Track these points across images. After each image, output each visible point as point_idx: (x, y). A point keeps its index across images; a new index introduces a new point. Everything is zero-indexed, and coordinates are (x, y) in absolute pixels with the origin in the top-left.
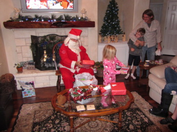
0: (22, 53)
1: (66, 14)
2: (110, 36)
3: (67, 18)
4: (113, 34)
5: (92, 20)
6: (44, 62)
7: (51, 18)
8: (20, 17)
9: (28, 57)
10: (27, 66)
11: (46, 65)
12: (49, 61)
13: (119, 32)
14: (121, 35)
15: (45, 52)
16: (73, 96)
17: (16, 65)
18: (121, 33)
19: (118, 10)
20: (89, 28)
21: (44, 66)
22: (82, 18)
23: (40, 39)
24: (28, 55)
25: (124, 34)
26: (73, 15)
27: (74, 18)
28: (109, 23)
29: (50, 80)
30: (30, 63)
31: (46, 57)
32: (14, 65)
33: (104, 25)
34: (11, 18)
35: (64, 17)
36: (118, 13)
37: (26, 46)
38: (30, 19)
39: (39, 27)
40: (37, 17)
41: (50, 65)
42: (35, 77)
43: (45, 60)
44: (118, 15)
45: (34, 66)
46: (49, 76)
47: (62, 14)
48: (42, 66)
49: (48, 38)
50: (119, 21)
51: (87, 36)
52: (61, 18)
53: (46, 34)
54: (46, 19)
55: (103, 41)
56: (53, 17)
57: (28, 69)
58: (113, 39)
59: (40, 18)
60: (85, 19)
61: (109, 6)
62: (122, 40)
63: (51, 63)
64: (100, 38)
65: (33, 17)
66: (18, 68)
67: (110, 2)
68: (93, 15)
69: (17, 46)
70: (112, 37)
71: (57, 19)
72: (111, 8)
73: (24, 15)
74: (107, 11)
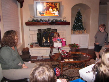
0: (32, 38)
1: (55, 19)
2: (78, 30)
3: (56, 21)
4: (79, 29)
5: (68, 22)
6: (44, 43)
7: (48, 20)
8: (33, 20)
9: (35, 40)
10: (35, 45)
11: (44, 44)
12: (46, 42)
13: (83, 28)
14: (84, 30)
15: (44, 38)
16: (62, 55)
17: (29, 44)
18: (83, 29)
19: (82, 17)
20: (67, 26)
21: (44, 45)
22: (63, 21)
23: (43, 31)
24: (35, 39)
25: (85, 29)
26: (59, 19)
27: (59, 21)
28: (77, 24)
29: (46, 52)
30: (36, 43)
31: (44, 40)
32: (28, 45)
33: (74, 25)
34: (29, 21)
35: (54, 20)
36: (82, 19)
37: (35, 34)
38: (38, 21)
39: (42, 25)
40: (41, 20)
41: (47, 44)
42: (39, 50)
43: (44, 42)
44: (82, 20)
45: (38, 45)
46: (46, 50)
47: (54, 19)
48: (43, 45)
49: (47, 30)
50: (82, 23)
51: (66, 30)
52: (53, 21)
53: (46, 28)
54: (46, 21)
55: (74, 33)
56: (49, 20)
57: (35, 46)
58: (79, 32)
59: (43, 21)
60: (65, 21)
61: (77, 15)
62: (84, 33)
63: (47, 43)
64: (72, 31)
65: (40, 20)
66: (31, 45)
67: (78, 13)
68: (69, 19)
69: (30, 35)
70: (79, 31)
71: (51, 21)
72: (78, 16)
73: (35, 19)
74: (76, 17)
